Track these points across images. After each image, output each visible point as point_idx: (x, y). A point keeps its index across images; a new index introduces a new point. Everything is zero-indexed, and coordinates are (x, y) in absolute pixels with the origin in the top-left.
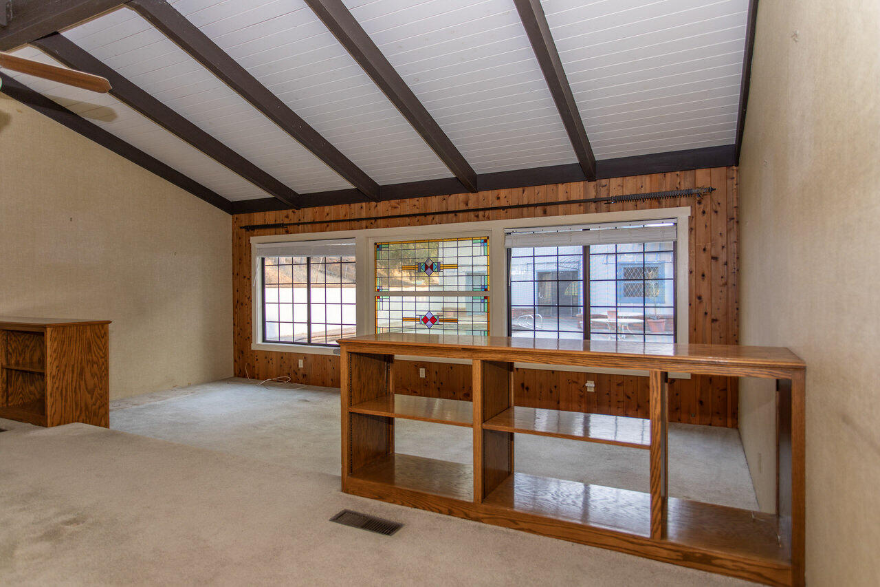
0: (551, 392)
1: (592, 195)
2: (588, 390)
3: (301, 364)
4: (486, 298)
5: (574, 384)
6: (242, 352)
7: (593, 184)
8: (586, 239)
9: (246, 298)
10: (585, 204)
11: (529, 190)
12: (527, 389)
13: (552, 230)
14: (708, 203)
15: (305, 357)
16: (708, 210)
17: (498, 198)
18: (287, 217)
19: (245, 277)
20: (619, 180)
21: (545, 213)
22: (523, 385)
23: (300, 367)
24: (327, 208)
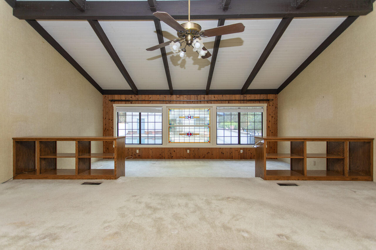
0: (230, 154)
1: (242, 99)
2: (241, 152)
3: (138, 151)
4: (209, 127)
5: (237, 151)
6: (108, 149)
7: (242, 95)
8: (239, 111)
9: (110, 128)
10: (240, 101)
11: (224, 96)
12: (223, 154)
13: (229, 108)
14: (271, 103)
15: (139, 149)
16: (271, 105)
17: (215, 97)
18: (132, 97)
19: (110, 119)
20: (249, 95)
21: (229, 103)
22: (222, 152)
23: (137, 152)
24: (150, 96)
